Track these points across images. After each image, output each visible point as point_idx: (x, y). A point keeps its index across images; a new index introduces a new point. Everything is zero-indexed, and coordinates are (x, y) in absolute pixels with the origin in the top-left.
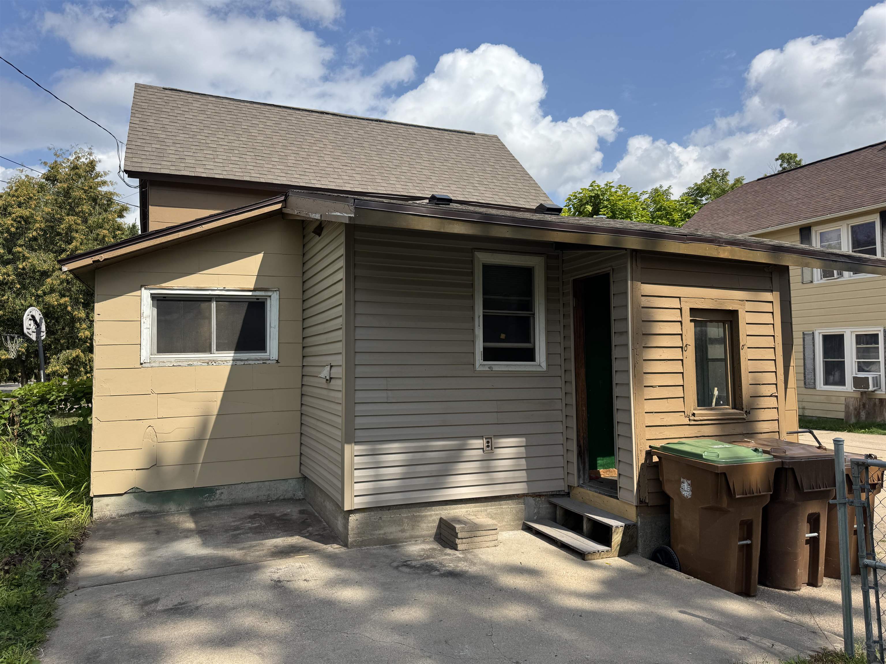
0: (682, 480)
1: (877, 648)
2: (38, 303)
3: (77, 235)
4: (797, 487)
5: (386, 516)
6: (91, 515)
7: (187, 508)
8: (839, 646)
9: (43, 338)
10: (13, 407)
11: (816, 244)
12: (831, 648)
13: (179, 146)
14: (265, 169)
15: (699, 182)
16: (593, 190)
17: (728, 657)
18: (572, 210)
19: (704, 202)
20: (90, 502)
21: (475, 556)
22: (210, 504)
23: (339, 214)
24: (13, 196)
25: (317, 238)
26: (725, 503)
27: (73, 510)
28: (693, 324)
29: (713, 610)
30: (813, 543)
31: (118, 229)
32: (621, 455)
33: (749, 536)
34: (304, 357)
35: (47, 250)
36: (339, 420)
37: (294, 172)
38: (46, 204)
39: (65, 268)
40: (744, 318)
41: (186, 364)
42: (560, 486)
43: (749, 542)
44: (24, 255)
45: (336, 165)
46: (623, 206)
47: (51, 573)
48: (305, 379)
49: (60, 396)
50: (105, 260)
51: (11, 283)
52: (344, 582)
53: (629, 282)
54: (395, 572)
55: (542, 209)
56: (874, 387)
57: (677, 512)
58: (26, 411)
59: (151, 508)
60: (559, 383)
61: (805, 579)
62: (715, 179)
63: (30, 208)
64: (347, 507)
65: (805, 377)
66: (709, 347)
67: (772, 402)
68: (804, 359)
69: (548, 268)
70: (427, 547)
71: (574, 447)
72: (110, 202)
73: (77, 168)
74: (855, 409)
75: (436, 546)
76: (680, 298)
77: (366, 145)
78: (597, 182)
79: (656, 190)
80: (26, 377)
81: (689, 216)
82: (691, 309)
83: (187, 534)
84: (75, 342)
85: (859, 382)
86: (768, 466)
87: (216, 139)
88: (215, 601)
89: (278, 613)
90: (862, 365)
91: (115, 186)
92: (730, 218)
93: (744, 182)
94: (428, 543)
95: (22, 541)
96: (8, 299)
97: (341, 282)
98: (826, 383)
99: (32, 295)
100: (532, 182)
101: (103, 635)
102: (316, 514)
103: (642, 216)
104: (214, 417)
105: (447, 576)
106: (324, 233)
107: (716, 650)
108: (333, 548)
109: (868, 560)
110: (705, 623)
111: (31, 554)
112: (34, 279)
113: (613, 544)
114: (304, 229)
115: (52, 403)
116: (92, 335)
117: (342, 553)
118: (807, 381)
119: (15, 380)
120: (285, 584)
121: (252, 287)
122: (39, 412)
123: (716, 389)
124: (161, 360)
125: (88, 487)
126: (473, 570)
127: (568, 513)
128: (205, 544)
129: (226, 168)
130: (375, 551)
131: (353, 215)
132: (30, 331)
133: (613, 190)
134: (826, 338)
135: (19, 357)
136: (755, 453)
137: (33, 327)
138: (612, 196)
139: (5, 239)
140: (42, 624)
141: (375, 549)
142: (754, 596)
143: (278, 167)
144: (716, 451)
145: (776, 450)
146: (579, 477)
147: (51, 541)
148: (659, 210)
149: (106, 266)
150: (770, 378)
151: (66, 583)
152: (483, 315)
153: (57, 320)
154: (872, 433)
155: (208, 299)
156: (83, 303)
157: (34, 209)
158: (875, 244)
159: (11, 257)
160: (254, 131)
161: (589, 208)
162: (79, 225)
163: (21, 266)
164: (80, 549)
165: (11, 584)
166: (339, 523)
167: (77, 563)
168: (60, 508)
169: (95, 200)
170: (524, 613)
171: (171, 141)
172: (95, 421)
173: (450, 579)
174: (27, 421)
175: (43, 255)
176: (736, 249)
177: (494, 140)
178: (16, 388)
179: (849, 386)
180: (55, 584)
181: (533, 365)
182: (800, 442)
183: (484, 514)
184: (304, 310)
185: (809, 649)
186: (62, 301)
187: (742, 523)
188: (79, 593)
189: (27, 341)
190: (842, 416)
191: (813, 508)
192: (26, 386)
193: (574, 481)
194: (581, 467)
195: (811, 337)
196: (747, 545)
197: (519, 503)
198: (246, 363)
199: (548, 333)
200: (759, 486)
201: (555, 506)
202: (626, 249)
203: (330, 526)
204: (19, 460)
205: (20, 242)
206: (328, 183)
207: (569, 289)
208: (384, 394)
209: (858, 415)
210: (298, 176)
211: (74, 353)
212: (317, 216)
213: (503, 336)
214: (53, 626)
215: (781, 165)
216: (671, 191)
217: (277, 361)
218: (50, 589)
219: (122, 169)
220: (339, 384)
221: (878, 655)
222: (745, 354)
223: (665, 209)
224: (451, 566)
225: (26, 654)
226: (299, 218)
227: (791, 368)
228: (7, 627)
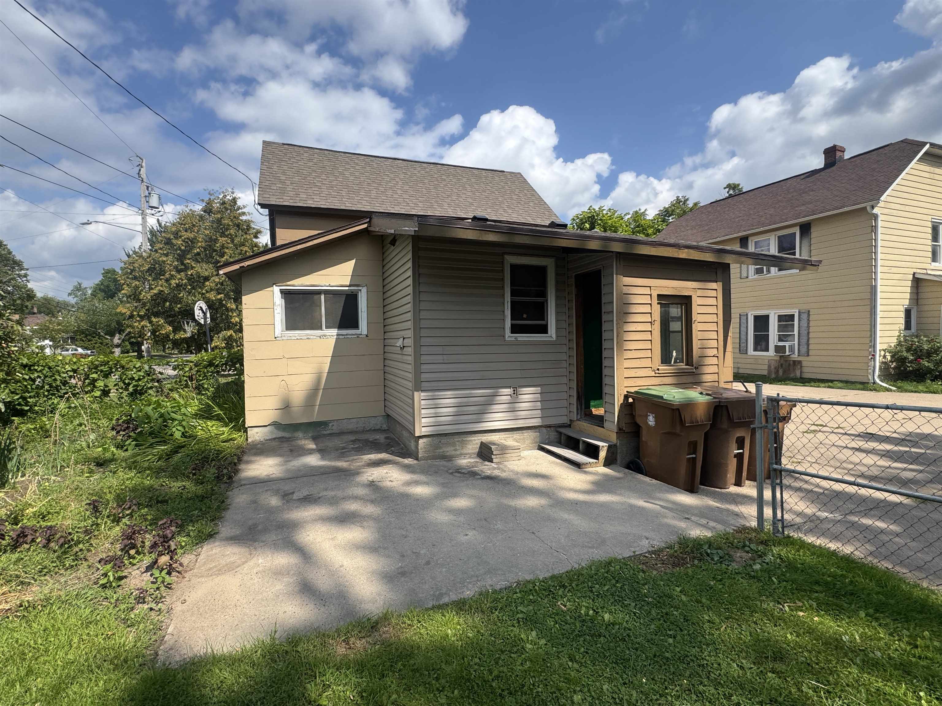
0: (649, 414)
1: (780, 526)
2: (204, 298)
3: (226, 251)
4: (730, 418)
5: (444, 440)
6: (247, 440)
7: (310, 435)
8: (754, 524)
9: (208, 322)
10: (191, 369)
11: (751, 248)
12: (748, 525)
13: (295, 185)
14: (355, 201)
15: (667, 206)
16: (590, 212)
17: (676, 530)
18: (576, 227)
19: (671, 221)
20: (246, 431)
21: (506, 466)
22: (325, 433)
23: (407, 229)
24: (182, 224)
25: (392, 247)
26: (678, 429)
27: (234, 436)
28: (659, 305)
29: (667, 501)
30: (740, 457)
31: (256, 246)
32: (606, 398)
33: (694, 452)
34: (385, 332)
35: (207, 262)
36: (410, 375)
37: (375, 202)
38: (205, 229)
39: (221, 272)
40: (696, 301)
41: (305, 337)
42: (564, 420)
43: (694, 456)
44: (191, 265)
45: (405, 196)
46: (612, 224)
47: (223, 475)
48: (386, 347)
49: (222, 361)
50: (248, 266)
51: (185, 285)
52: (417, 483)
53: (615, 276)
54: (451, 476)
55: (553, 225)
56: (789, 352)
57: (645, 436)
58: (200, 371)
59: (286, 435)
60: (565, 349)
61: (733, 481)
62: (679, 203)
63: (194, 232)
64: (417, 434)
65: (740, 346)
66: (671, 323)
67: (714, 361)
68: (740, 333)
69: (557, 266)
70: (473, 460)
71: (575, 394)
72: (249, 227)
73: (225, 204)
74: (775, 368)
75: (478, 460)
76: (650, 287)
77: (426, 181)
78: (593, 207)
79: (636, 212)
80: (198, 350)
81: (659, 231)
82: (658, 295)
83: (310, 452)
84: (230, 326)
85: (779, 349)
86: (709, 404)
87: (321, 180)
88: (331, 493)
89: (372, 502)
90: (782, 336)
91: (251, 216)
92: (690, 232)
93: (701, 205)
94: (473, 458)
95: (203, 455)
96: (183, 296)
97: (410, 278)
98: (755, 350)
99: (199, 293)
100: (546, 206)
101: (259, 514)
102: (397, 439)
103: (626, 231)
104: (326, 374)
105: (486, 479)
106: (397, 244)
107: (669, 526)
108: (408, 461)
109: (776, 466)
110: (661, 508)
111: (209, 464)
112: (200, 282)
113: (600, 458)
114: (383, 241)
115: (217, 366)
116: (242, 320)
117: (415, 464)
118: (742, 348)
119: (192, 353)
120: (377, 483)
121: (348, 284)
122: (208, 372)
123: (674, 351)
124: (289, 335)
125: (244, 421)
126: (503, 475)
127: (569, 438)
128: (323, 458)
129: (329, 201)
130: (436, 463)
131: (417, 229)
132: (200, 318)
133: (605, 212)
134: (756, 318)
135: (193, 336)
136: (701, 395)
137: (201, 315)
138: (604, 216)
139: (178, 255)
140: (219, 507)
141: (438, 462)
142: (697, 492)
143: (365, 199)
144: (673, 394)
145: (715, 393)
146: (577, 414)
147: (221, 456)
148: (638, 226)
149: (248, 270)
150: (714, 344)
151: (233, 482)
152: (511, 301)
153: (217, 310)
154: (786, 384)
155: (319, 293)
156: (233, 298)
157: (197, 233)
158: (795, 249)
159: (183, 267)
160: (347, 174)
161: (587, 226)
162: (229, 243)
163: (189, 273)
164: (241, 461)
165: (197, 482)
166: (413, 445)
167: (240, 470)
168: (226, 435)
169: (238, 226)
170: (538, 502)
171: (290, 182)
172: (246, 378)
173: (488, 480)
174: (201, 378)
175: (205, 266)
176: (691, 251)
177: (519, 176)
178: (193, 357)
179: (771, 352)
180: (226, 483)
181: (546, 337)
182: (733, 388)
183: (511, 439)
184: (384, 300)
185: (732, 525)
186: (219, 297)
187: (690, 443)
188: (241, 488)
189: (198, 325)
190: (765, 373)
191: (740, 433)
192: (200, 355)
193: (574, 417)
194: (579, 407)
195: (745, 317)
196: (693, 458)
197: (536, 432)
198: (346, 337)
199: (557, 313)
200: (702, 417)
201: (561, 433)
202: (612, 252)
203: (406, 447)
204: (197, 404)
205: (189, 256)
206: (400, 209)
207: (572, 281)
208: (440, 357)
209: (777, 372)
210: (379, 205)
211: (230, 332)
212: (392, 231)
213: (525, 316)
214: (226, 509)
215: (728, 192)
216: (647, 213)
217: (367, 336)
218: (223, 486)
219: (257, 202)
220: (409, 351)
221: (780, 530)
222: (696, 327)
223: (642, 226)
224: (488, 473)
225: (210, 525)
226: (379, 234)
227: (729, 338)
228: (196, 509)
